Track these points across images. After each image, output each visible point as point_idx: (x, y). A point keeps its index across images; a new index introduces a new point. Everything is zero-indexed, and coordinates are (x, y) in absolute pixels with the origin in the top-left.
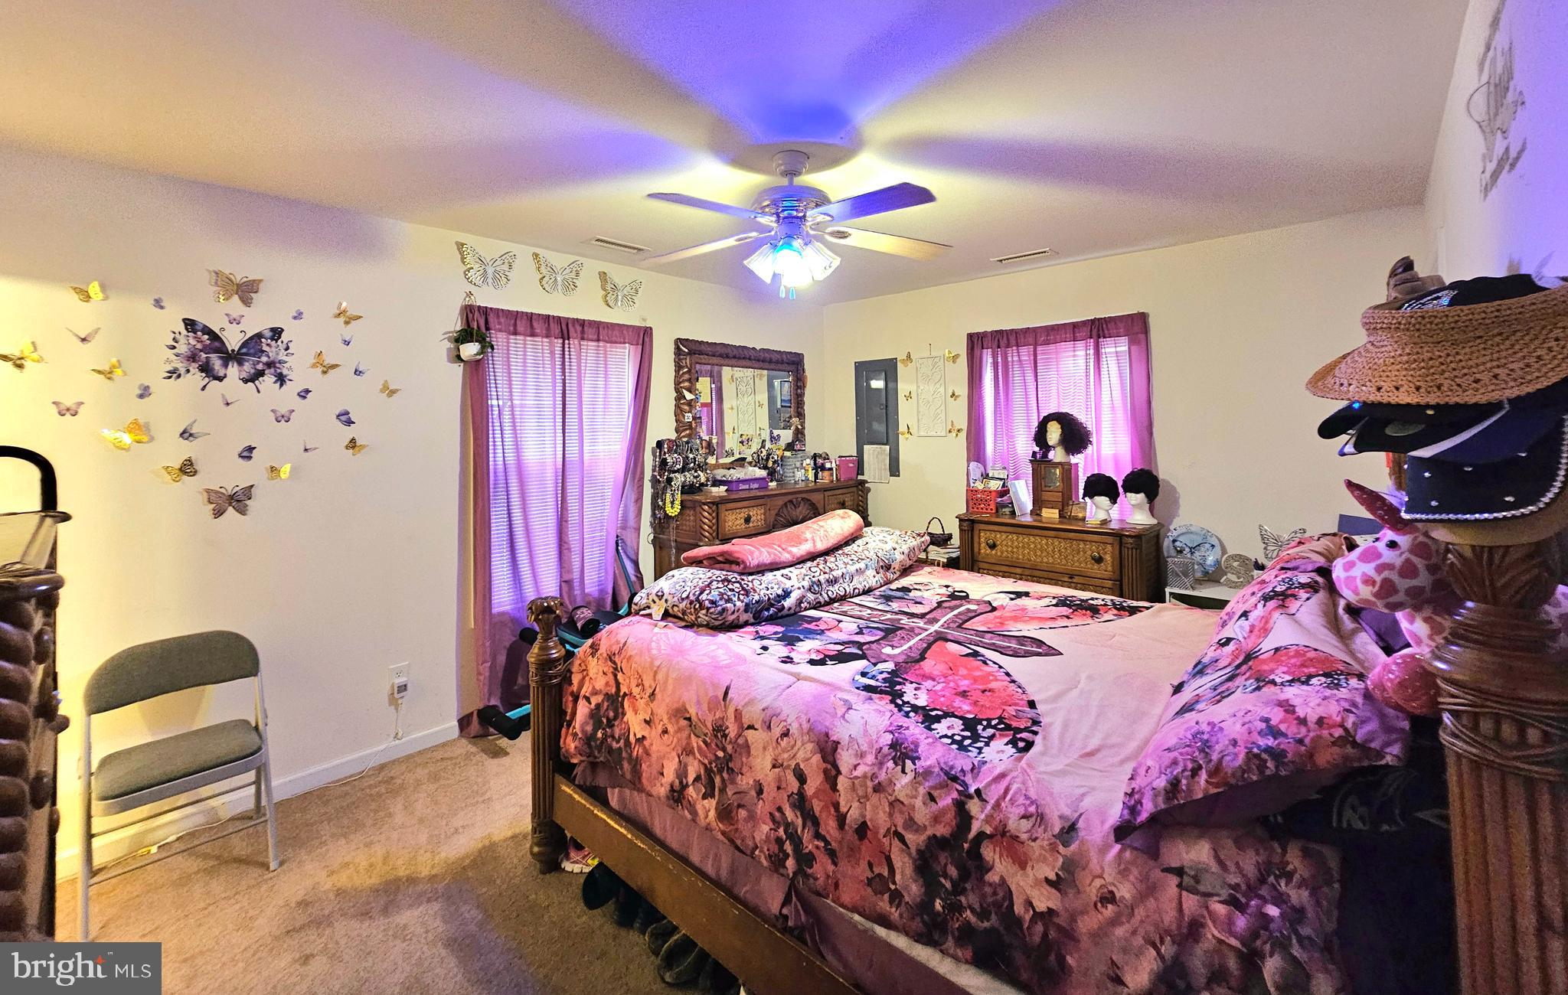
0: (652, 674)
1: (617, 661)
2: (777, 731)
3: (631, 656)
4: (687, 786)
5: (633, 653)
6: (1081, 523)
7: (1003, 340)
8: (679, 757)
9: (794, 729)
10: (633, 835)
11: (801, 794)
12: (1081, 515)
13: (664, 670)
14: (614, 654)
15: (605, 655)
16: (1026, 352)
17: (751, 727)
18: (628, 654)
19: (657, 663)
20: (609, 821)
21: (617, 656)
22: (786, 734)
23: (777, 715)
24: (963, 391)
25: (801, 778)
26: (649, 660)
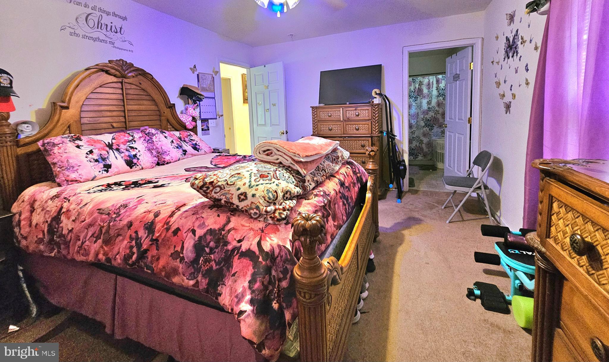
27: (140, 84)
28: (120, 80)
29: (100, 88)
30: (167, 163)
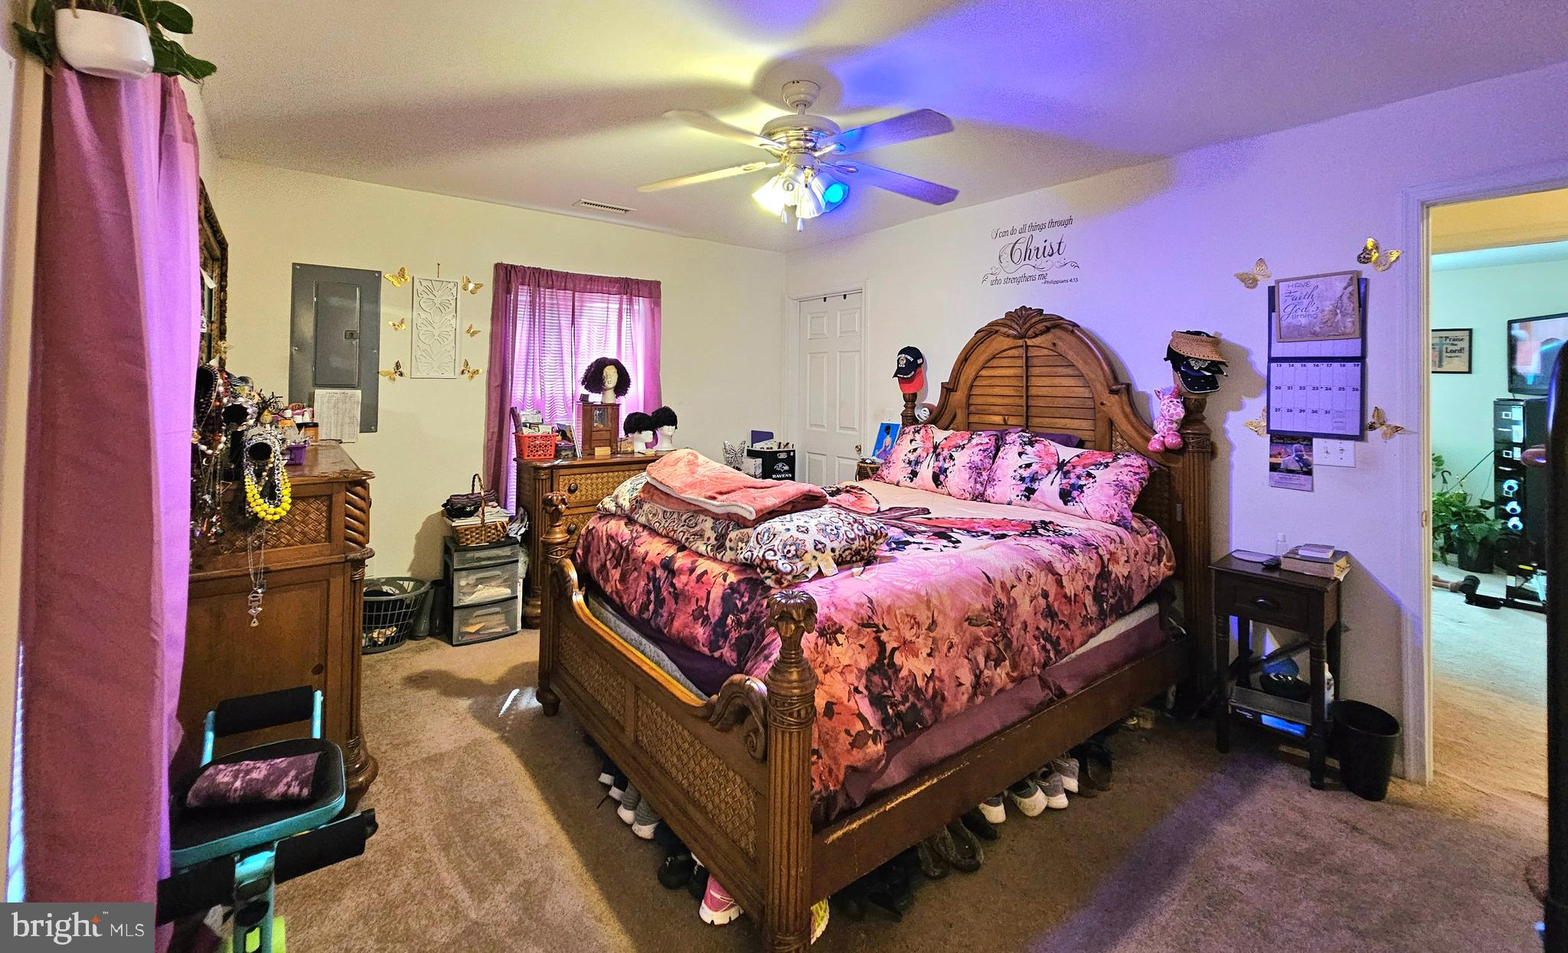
0: (924, 606)
1: (876, 621)
2: (1024, 578)
3: (889, 607)
4: (981, 672)
5: (889, 601)
6: (630, 456)
7: (541, 279)
8: (967, 658)
9: (1032, 570)
10: (937, 776)
11: (1049, 606)
12: (630, 449)
13: (934, 594)
14: (869, 617)
15: (855, 627)
16: (563, 297)
17: (1013, 587)
18: (885, 608)
19: (923, 593)
20: (908, 796)
21: (874, 617)
22: (1030, 576)
23: (1018, 569)
24: (485, 327)
25: (1045, 595)
26: (913, 596)
27: (1054, 344)
28: (1020, 342)
29: (995, 360)
30: (986, 501)
